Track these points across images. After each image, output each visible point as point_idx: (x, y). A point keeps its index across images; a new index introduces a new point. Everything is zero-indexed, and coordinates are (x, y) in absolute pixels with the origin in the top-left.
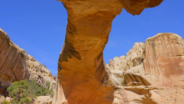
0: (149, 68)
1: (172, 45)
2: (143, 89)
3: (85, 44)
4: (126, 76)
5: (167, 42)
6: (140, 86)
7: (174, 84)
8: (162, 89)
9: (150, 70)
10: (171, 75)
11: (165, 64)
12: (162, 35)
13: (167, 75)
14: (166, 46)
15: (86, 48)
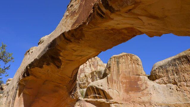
0: (113, 83)
1: (134, 65)
2: (104, 102)
3: (76, 53)
4: (89, 88)
5: (129, 62)
6: (101, 99)
7: (132, 100)
8: (121, 104)
9: (113, 85)
10: (130, 91)
11: (126, 81)
12: (126, 55)
13: (127, 91)
14: (128, 65)
15: (73, 58)
